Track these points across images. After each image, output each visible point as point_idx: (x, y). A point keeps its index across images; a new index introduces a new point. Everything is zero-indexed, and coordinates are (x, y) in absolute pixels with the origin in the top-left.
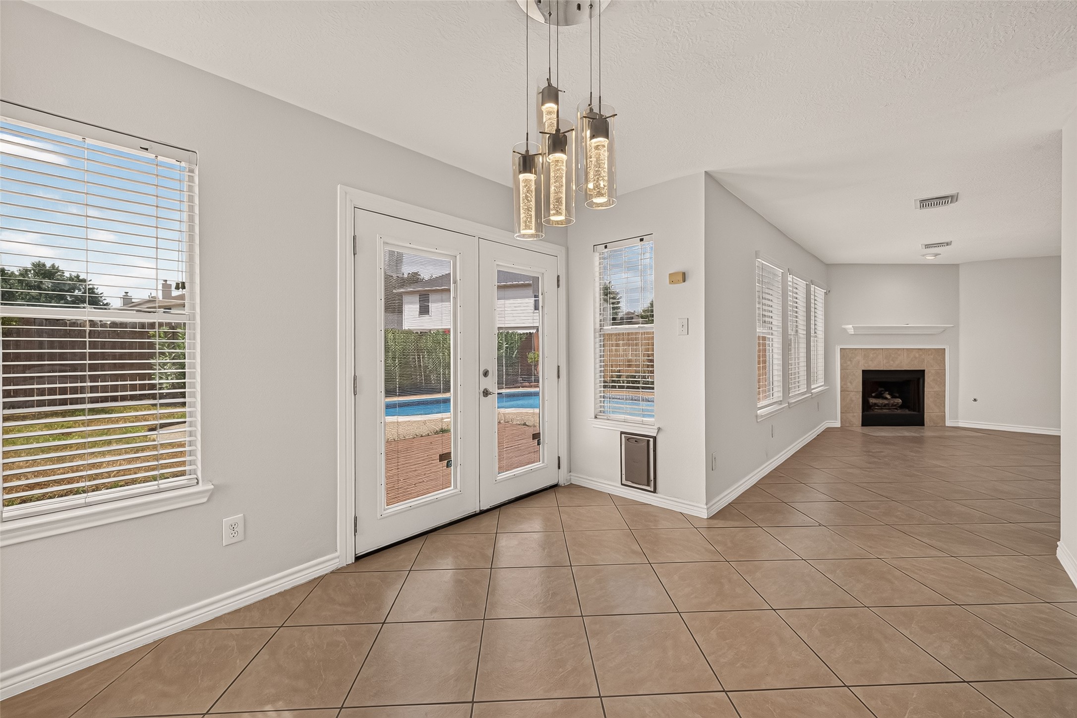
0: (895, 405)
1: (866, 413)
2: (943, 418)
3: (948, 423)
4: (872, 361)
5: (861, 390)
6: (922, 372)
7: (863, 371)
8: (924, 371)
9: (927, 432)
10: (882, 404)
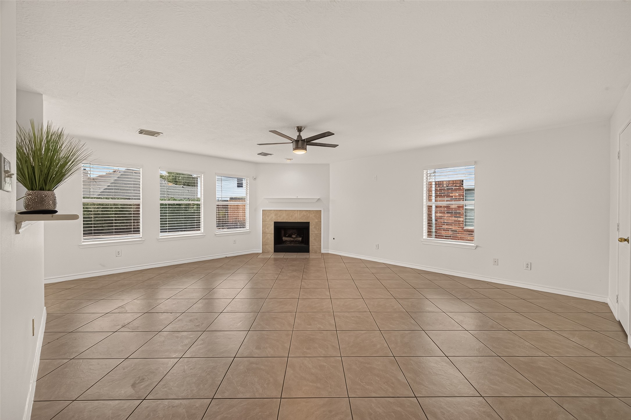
0: (298, 241)
1: (275, 246)
2: (320, 249)
3: (323, 251)
4: (279, 216)
5: (273, 233)
6: (308, 223)
7: (274, 222)
8: (309, 222)
9: (312, 255)
10: (290, 240)
